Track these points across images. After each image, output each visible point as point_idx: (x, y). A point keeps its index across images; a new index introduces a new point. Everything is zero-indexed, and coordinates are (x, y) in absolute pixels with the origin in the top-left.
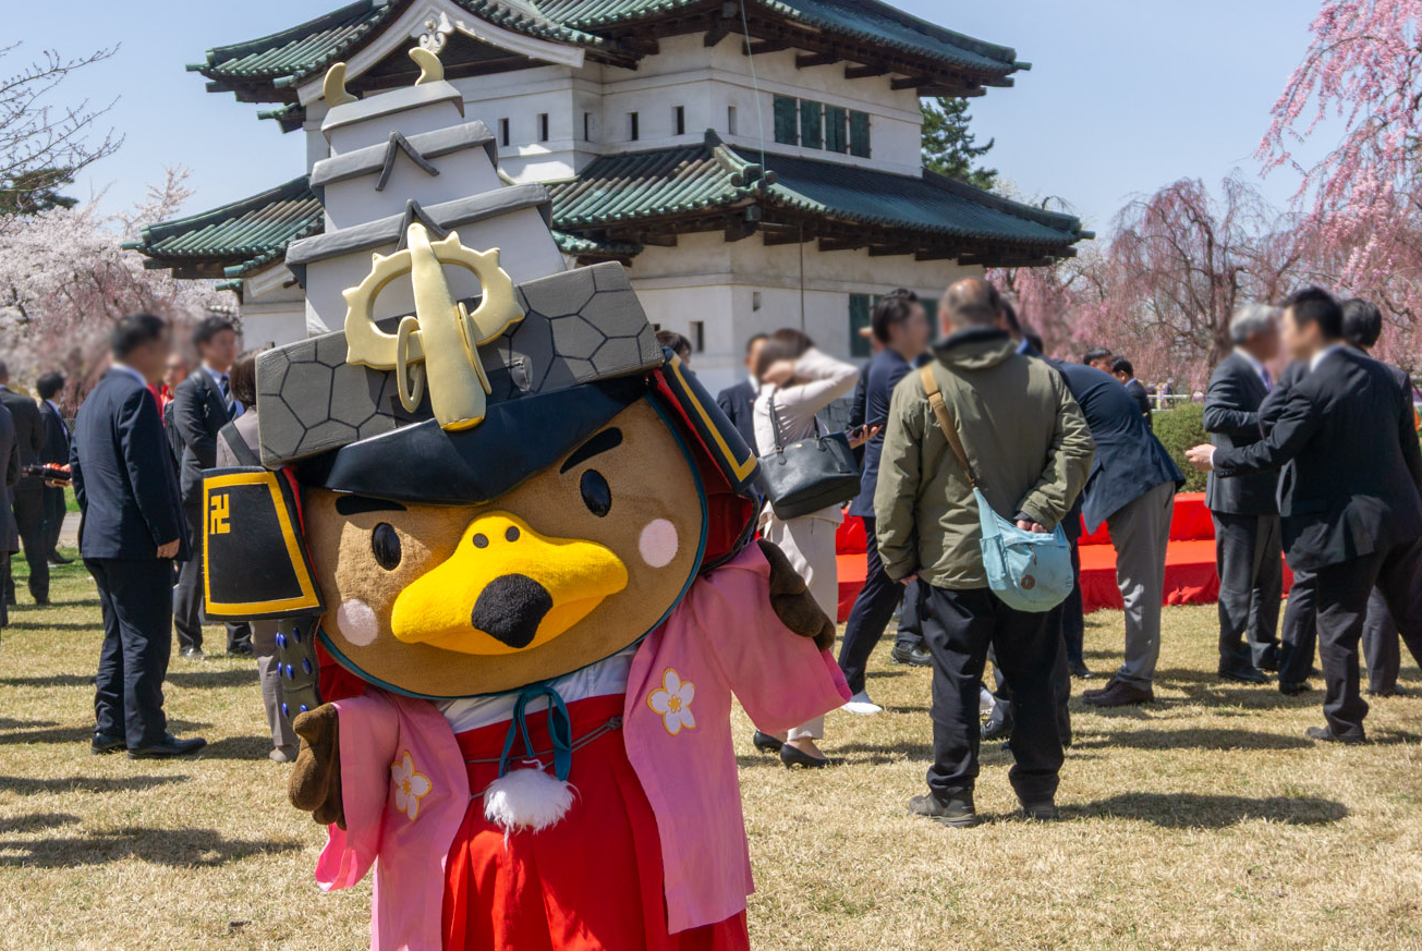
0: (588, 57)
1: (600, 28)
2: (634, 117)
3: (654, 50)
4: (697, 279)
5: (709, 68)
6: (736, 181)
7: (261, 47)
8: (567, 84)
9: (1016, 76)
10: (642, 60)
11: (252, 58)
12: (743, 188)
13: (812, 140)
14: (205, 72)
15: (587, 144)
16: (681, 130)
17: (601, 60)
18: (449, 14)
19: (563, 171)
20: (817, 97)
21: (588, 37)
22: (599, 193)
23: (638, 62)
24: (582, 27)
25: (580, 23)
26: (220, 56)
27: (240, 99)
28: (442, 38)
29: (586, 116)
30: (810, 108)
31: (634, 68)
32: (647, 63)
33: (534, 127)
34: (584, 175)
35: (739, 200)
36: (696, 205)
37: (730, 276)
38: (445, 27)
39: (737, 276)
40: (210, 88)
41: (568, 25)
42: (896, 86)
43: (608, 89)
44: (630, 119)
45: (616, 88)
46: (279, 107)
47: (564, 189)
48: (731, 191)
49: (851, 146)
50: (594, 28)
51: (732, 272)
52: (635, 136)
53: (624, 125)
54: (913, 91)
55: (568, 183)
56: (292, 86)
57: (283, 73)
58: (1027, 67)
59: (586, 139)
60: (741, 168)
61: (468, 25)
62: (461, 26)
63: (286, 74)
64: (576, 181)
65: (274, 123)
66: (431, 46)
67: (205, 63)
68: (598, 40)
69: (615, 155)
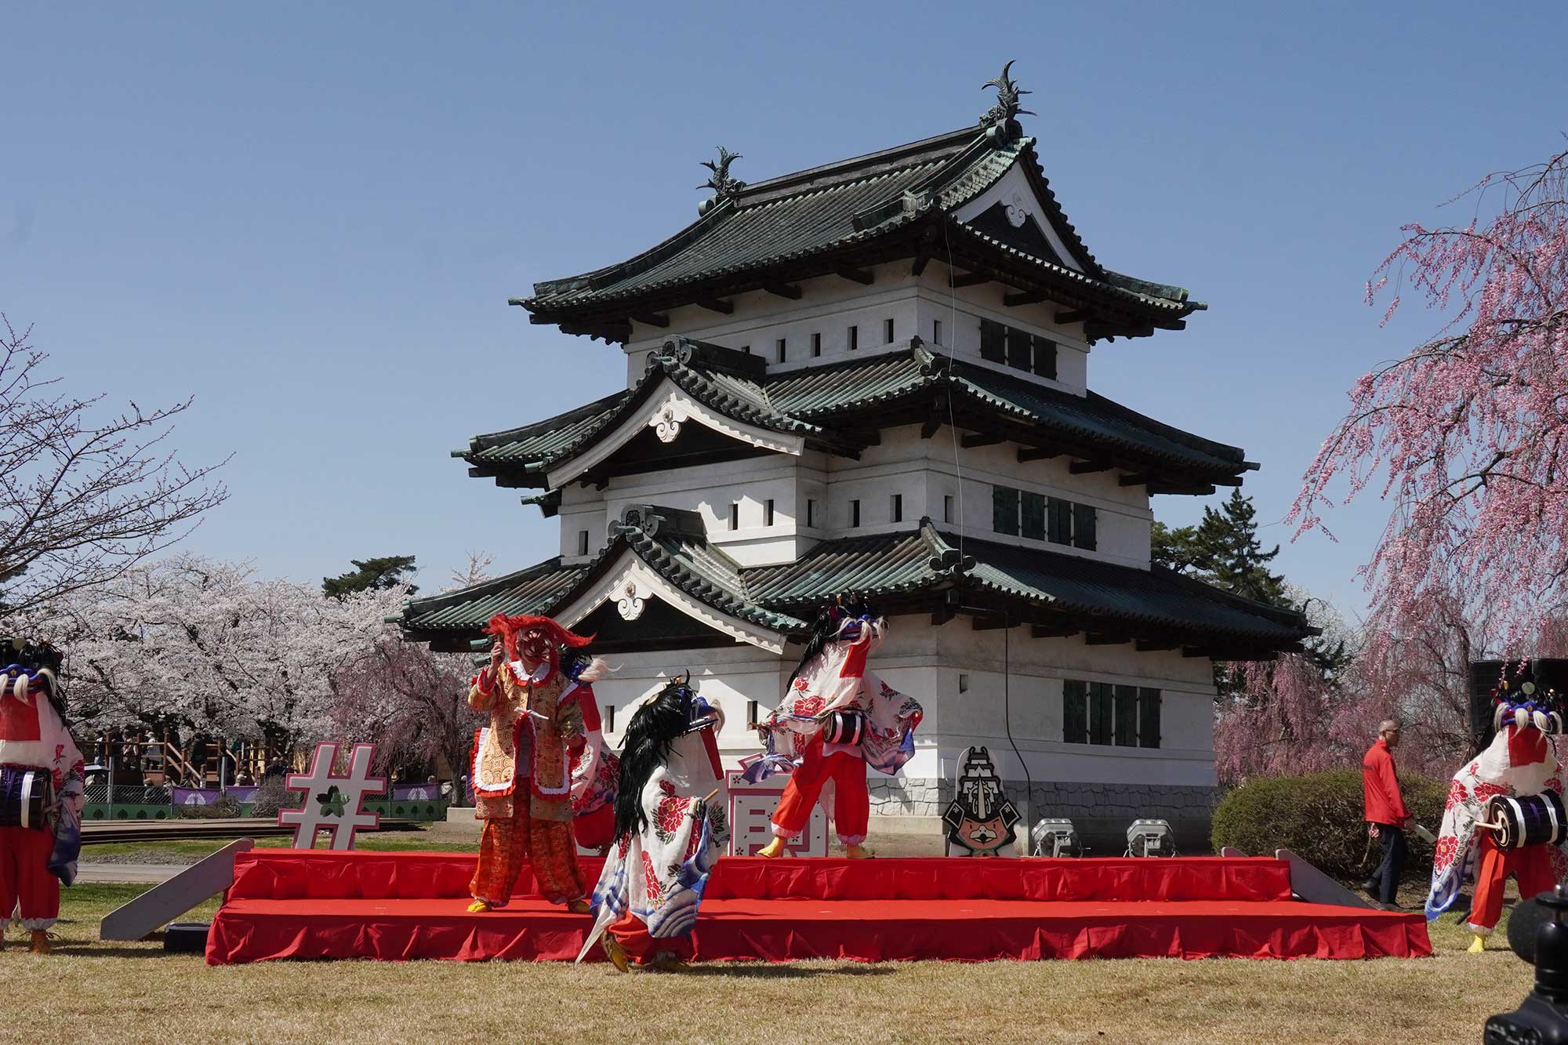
0: (807, 445)
1: (821, 418)
2: (857, 504)
3: (876, 441)
4: (905, 661)
5: (926, 458)
6: (935, 564)
7: (521, 435)
8: (791, 471)
9: (1247, 476)
10: (865, 451)
11: (512, 446)
12: (942, 572)
13: (1035, 531)
14: (469, 458)
15: (809, 528)
16: (898, 518)
17: (822, 449)
19: (787, 553)
20: (1039, 490)
21: (808, 427)
22: (815, 576)
23: (860, 452)
24: (804, 417)
25: (801, 413)
26: (480, 444)
27: (498, 484)
28: (676, 426)
29: (810, 502)
30: (1033, 501)
31: (857, 458)
32: (870, 453)
33: (759, 512)
34: (806, 557)
35: (938, 584)
36: (897, 586)
37: (936, 658)
38: (680, 417)
39: (943, 659)
40: (473, 473)
41: (790, 415)
42: (1124, 482)
43: (832, 477)
44: (852, 505)
45: (840, 476)
46: (540, 492)
47: (786, 571)
48: (929, 573)
49: (1074, 538)
50: (815, 418)
51: (938, 654)
52: (856, 523)
53: (846, 512)
54: (1142, 488)
55: (789, 566)
56: (542, 471)
57: (535, 459)
58: (1256, 467)
59: (810, 524)
60: (942, 552)
61: (700, 415)
62: (694, 415)
63: (539, 460)
64: (797, 564)
65: (537, 508)
66: (667, 434)
67: (468, 449)
68: (818, 429)
69: (837, 541)
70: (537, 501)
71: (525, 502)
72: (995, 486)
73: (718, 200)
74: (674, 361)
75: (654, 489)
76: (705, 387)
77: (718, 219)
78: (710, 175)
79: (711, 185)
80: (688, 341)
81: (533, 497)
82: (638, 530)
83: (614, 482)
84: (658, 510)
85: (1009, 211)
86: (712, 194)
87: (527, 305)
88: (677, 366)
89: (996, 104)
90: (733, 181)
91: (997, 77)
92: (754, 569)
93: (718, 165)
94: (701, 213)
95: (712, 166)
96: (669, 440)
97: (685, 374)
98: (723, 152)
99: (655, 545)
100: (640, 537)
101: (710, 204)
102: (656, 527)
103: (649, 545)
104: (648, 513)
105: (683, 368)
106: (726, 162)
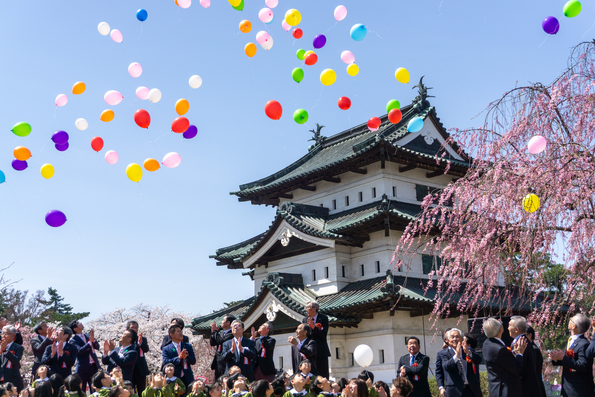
0: (336, 243)
1: (342, 232)
2: (363, 266)
3: (368, 239)
4: (380, 332)
5: (388, 245)
7: (237, 247)
10: (364, 244)
12: (386, 293)
14: (216, 258)
15: (343, 278)
16: (378, 271)
18: (290, 230)
19: (333, 289)
21: (336, 235)
22: (342, 298)
23: (363, 244)
24: (335, 231)
25: (333, 230)
26: (221, 251)
27: (229, 268)
28: (288, 239)
29: (343, 267)
31: (362, 247)
32: (366, 244)
33: (323, 272)
34: (341, 291)
35: (385, 298)
36: (369, 300)
37: (392, 330)
38: (289, 235)
39: (395, 330)
40: (218, 264)
43: (353, 256)
44: (361, 267)
45: (356, 255)
47: (333, 296)
48: (381, 294)
50: (339, 231)
51: (393, 328)
52: (363, 274)
53: (358, 269)
55: (335, 294)
56: (241, 261)
59: (344, 276)
61: (296, 234)
62: (294, 234)
63: (237, 257)
64: (338, 293)
65: (248, 277)
66: (285, 243)
67: (216, 254)
68: (340, 236)
69: (355, 282)
70: (248, 274)
71: (244, 275)
72: (422, 255)
73: (316, 145)
74: (286, 212)
75: (284, 266)
76: (297, 222)
77: (315, 153)
78: (313, 135)
79: (313, 139)
80: (292, 204)
81: (247, 272)
82: (273, 283)
83: (270, 264)
84: (280, 274)
85: (425, 138)
86: (314, 143)
87: (237, 194)
88: (287, 214)
89: (418, 94)
90: (322, 137)
91: (418, 83)
92: (322, 297)
93: (316, 131)
94: (309, 150)
95: (313, 131)
96: (286, 245)
97: (290, 217)
98: (318, 125)
99: (279, 289)
100: (273, 286)
101: (313, 147)
102: (279, 281)
103: (276, 289)
104: (276, 276)
105: (289, 215)
106: (319, 128)
